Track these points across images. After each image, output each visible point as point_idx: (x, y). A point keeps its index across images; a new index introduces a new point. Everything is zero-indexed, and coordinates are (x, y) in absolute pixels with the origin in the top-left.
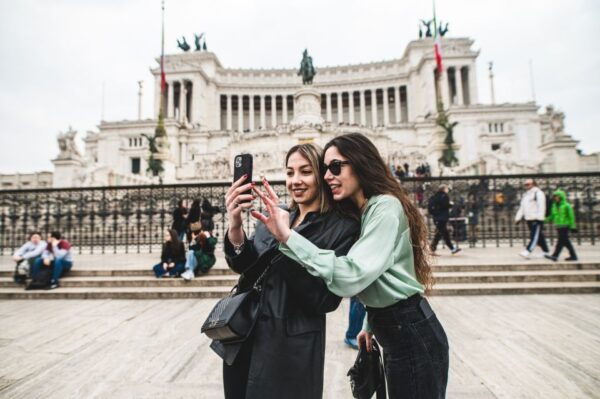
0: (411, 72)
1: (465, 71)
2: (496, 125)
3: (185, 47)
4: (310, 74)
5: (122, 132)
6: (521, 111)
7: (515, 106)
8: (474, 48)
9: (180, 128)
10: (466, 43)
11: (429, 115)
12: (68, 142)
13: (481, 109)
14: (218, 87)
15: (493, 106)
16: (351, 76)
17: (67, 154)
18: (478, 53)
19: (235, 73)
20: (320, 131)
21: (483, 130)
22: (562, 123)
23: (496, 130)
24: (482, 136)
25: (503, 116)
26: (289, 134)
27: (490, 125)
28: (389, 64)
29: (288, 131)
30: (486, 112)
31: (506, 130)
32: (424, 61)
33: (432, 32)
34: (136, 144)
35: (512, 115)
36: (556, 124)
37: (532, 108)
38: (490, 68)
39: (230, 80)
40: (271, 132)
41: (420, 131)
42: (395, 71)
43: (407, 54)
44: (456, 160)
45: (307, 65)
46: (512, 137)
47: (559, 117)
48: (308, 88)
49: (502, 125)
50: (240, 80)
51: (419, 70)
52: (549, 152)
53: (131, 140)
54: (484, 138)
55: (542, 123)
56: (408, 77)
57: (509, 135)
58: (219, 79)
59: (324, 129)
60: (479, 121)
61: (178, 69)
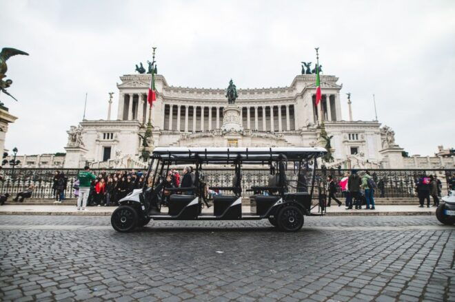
0: (297, 96)
1: (332, 98)
2: (353, 135)
3: (141, 70)
4: (234, 97)
5: (98, 128)
6: (369, 126)
7: (365, 123)
8: (338, 83)
9: (140, 128)
10: (333, 79)
11: (309, 126)
12: (78, 136)
13: (344, 124)
14: (164, 98)
15: (352, 122)
16: (256, 97)
17: (76, 144)
18: (341, 87)
19: (176, 90)
20: (242, 135)
21: (345, 138)
22: (393, 137)
23: (353, 139)
24: (344, 142)
25: (358, 129)
26: (222, 136)
27: (350, 135)
28: (283, 90)
29: (221, 134)
30: (347, 126)
31: (360, 139)
32: (305, 90)
33: (311, 71)
34: (108, 138)
35: (363, 129)
36: (390, 138)
37: (375, 124)
38: (349, 98)
39: (173, 94)
40: (209, 134)
41: (304, 137)
42: (286, 95)
43: (294, 84)
44: (332, 158)
45: (232, 91)
46: (363, 143)
47: (392, 134)
48: (232, 106)
49: (357, 135)
50: (180, 95)
51: (302, 95)
52: (386, 155)
53: (105, 134)
54: (346, 143)
55: (382, 135)
56: (295, 99)
57: (362, 142)
58: (165, 94)
59: (245, 134)
60: (342, 132)
61: (137, 86)
